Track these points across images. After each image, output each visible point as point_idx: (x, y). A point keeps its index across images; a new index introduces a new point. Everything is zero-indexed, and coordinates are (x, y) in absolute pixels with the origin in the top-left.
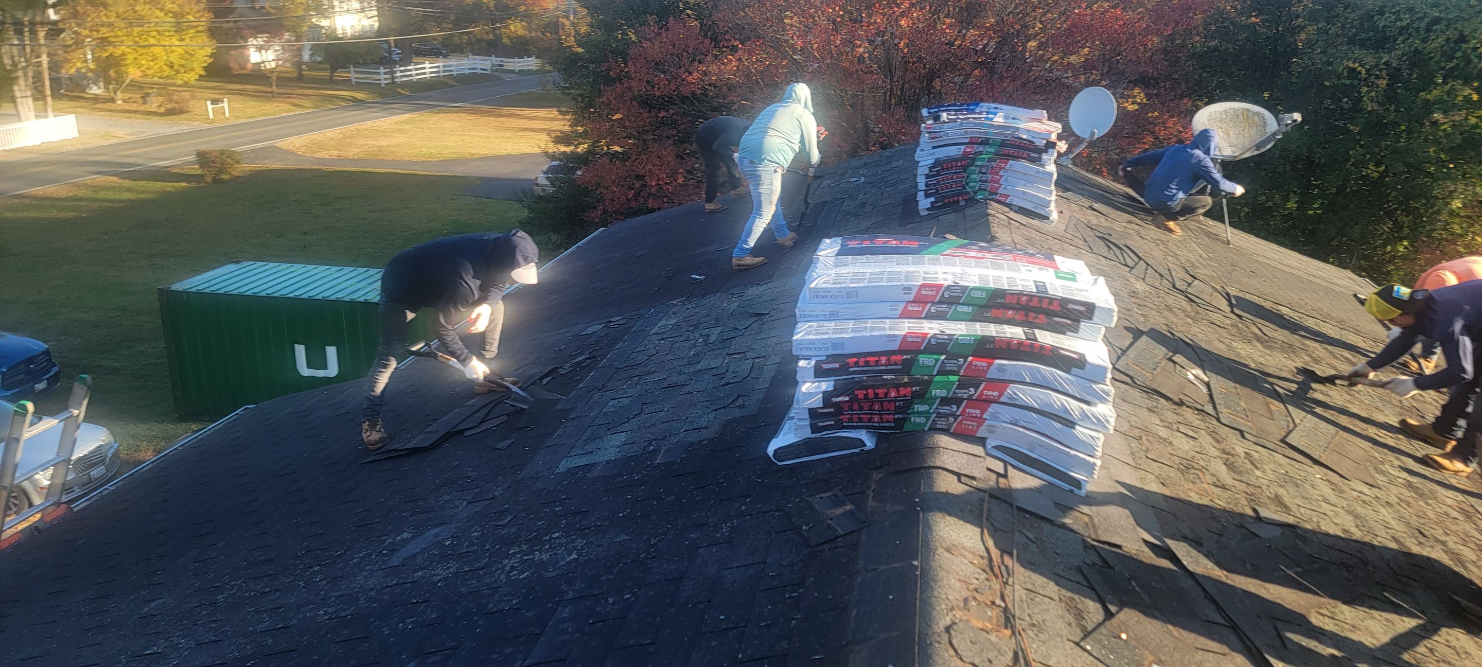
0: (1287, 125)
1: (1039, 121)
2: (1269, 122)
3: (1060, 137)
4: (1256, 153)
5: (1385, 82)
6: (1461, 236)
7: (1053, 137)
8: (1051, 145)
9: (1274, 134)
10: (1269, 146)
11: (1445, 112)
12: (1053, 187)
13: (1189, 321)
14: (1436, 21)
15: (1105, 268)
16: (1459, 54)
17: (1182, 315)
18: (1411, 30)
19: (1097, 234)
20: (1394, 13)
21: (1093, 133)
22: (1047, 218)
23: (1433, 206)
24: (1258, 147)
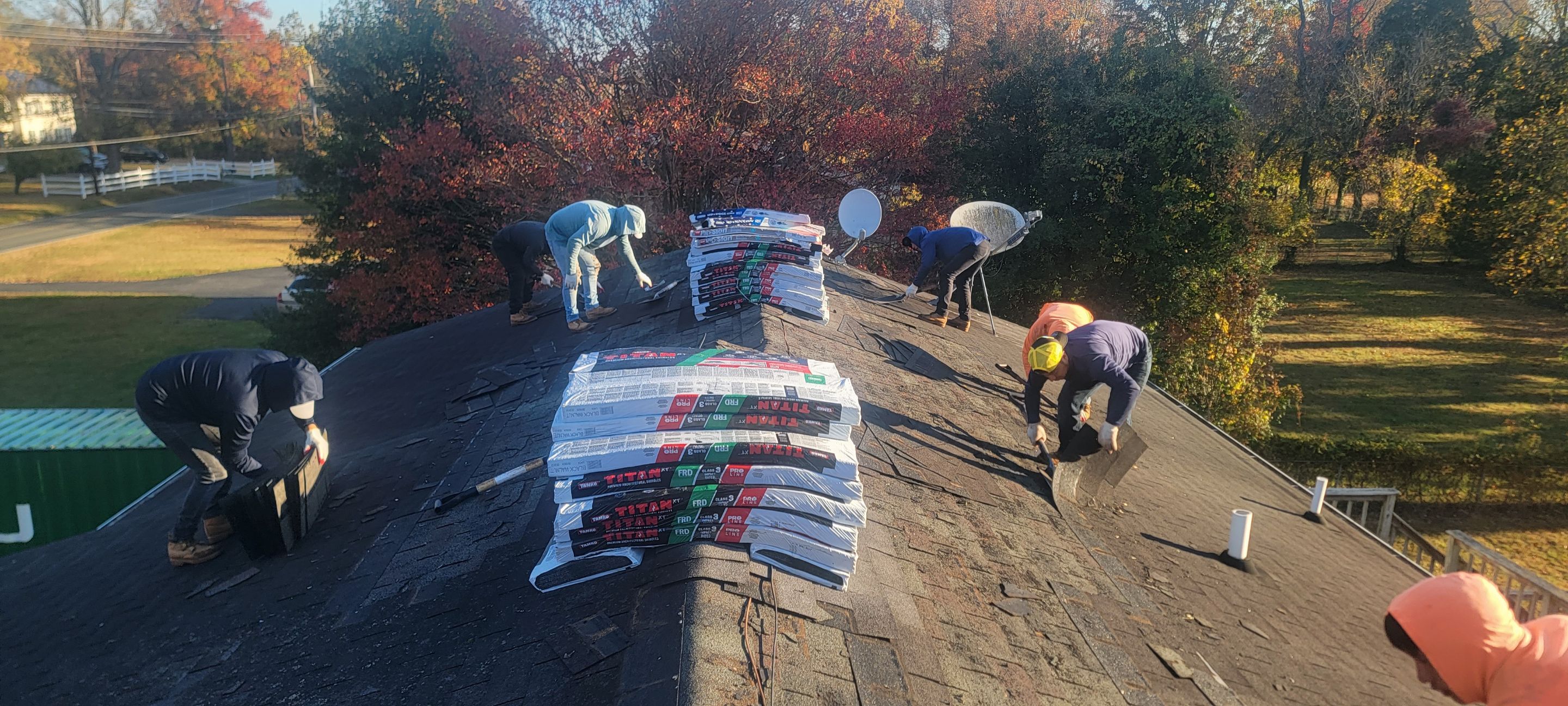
0: (1031, 222)
1: (804, 225)
2: (1017, 219)
3: (825, 240)
4: (1009, 248)
5: (1122, 177)
6: (1202, 313)
7: (819, 241)
8: (816, 248)
9: (1022, 230)
10: (1020, 241)
11: (1174, 203)
12: (823, 288)
13: (954, 411)
14: (1158, 121)
15: (876, 365)
16: (1180, 151)
17: (947, 406)
18: (1138, 130)
19: (869, 331)
20: (1123, 115)
21: (862, 233)
22: (821, 319)
23: (1175, 289)
24: (1010, 243)
